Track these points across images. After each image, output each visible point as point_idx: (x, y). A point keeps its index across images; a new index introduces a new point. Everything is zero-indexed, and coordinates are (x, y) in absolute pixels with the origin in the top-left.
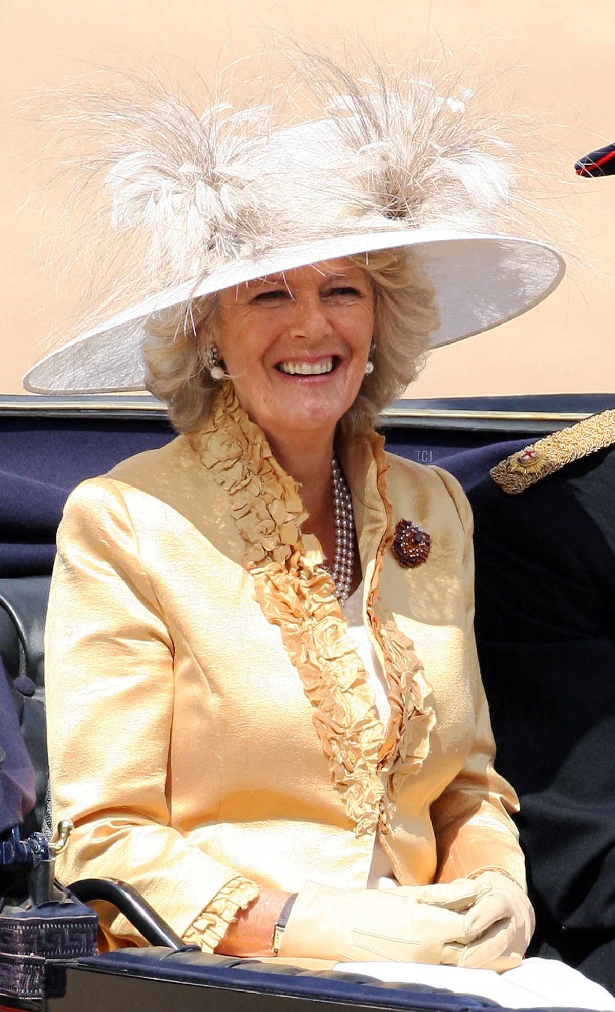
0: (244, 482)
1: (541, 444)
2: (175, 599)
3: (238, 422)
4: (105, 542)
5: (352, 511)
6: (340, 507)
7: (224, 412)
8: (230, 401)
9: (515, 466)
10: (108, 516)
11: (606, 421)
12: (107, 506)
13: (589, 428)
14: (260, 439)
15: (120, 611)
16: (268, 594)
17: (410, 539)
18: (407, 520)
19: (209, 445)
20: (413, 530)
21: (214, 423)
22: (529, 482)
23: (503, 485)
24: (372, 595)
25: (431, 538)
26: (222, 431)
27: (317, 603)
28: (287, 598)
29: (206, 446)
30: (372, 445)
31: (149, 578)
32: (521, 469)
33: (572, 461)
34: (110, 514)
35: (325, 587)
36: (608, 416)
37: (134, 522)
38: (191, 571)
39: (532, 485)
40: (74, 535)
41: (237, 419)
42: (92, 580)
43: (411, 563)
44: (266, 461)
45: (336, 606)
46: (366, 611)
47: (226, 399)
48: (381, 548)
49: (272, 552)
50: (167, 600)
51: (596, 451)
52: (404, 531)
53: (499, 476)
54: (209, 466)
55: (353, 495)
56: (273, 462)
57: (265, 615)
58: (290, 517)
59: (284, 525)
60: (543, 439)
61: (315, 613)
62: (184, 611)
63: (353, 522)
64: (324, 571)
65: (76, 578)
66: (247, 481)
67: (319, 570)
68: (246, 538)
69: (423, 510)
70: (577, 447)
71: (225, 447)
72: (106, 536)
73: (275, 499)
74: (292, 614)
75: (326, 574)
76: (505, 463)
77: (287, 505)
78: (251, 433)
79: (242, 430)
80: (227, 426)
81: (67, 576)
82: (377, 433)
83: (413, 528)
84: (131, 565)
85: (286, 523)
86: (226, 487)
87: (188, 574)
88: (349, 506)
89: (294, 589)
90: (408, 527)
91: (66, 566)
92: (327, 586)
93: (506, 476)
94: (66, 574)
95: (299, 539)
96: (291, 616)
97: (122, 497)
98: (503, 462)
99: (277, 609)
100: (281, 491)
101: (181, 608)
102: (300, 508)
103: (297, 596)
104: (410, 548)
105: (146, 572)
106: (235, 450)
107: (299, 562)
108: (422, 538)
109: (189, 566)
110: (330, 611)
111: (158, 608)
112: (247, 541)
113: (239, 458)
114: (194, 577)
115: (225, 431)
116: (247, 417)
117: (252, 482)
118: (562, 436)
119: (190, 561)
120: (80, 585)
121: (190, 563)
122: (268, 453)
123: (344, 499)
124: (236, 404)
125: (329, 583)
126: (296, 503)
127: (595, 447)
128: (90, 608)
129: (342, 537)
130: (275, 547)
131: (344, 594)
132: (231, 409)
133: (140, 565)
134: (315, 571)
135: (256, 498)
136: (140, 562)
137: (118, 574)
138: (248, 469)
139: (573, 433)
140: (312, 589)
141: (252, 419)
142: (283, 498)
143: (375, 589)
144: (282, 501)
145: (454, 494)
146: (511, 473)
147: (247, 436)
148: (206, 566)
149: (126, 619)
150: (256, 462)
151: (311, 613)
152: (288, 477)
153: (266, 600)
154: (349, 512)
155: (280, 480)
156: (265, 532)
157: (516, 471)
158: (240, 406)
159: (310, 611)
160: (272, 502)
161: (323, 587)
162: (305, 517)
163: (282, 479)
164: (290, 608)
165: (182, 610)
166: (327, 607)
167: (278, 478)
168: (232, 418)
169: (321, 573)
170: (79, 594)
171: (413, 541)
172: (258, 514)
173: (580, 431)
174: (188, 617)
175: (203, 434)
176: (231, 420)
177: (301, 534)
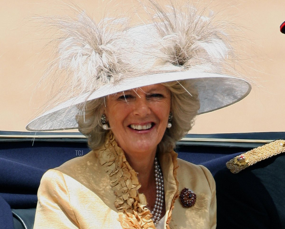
0: (116, 171)
1: (248, 153)
2: (84, 220)
3: (114, 147)
4: (55, 196)
5: (163, 183)
6: (158, 181)
7: (109, 142)
8: (111, 137)
9: (236, 162)
10: (57, 185)
11: (276, 144)
12: (57, 181)
13: (269, 147)
14: (122, 154)
15: (61, 224)
16: (124, 218)
17: (187, 196)
18: (187, 188)
19: (102, 155)
20: (189, 192)
21: (105, 147)
22: (241, 169)
23: (231, 169)
24: (168, 219)
25: (196, 196)
26: (108, 150)
27: (145, 222)
28: (132, 220)
29: (102, 156)
30: (172, 157)
31: (73, 211)
32: (239, 163)
33: (260, 161)
34: (59, 184)
35: (148, 216)
36: (277, 143)
37: (68, 188)
38: (91, 208)
39: (242, 170)
40: (44, 192)
41: (113, 145)
42: (50, 211)
43: (188, 206)
44: (124, 163)
45: (152, 224)
46: (166, 226)
47: (110, 136)
48: (173, 200)
49: (126, 200)
50: (80, 220)
51: (270, 157)
52: (185, 193)
53: (229, 166)
54: (102, 164)
55: (164, 177)
56: (127, 163)
57: (122, 227)
58: (133, 186)
59: (131, 190)
60: (249, 151)
61: (144, 226)
62: (87, 225)
63: (164, 188)
64: (148, 209)
65: (44, 210)
66: (117, 171)
67: (145, 208)
68: (117, 195)
69: (194, 184)
70: (263, 155)
71: (109, 157)
72: (56, 194)
73: (128, 179)
74: (134, 226)
75: (148, 210)
76: (232, 160)
77: (133, 181)
78: (118, 151)
79: (115, 150)
80: (110, 148)
81: (41, 209)
82: (175, 152)
83: (189, 191)
84: (66, 206)
85: (132, 189)
86: (109, 173)
87: (90, 210)
88: (162, 181)
89: (135, 216)
90: (187, 191)
91: (40, 204)
92: (149, 215)
93: (232, 166)
94: (40, 208)
95: (137, 196)
96: (134, 228)
97: (63, 177)
98: (231, 160)
99: (127, 225)
100: (130, 176)
101: (86, 224)
102: (138, 183)
103: (136, 219)
104: (187, 200)
105: (72, 209)
106: (113, 158)
107: (137, 205)
108: (192, 196)
109: (90, 206)
110: (150, 226)
111: (77, 223)
112: (117, 196)
113: (114, 161)
114: (92, 211)
115: (109, 150)
116: (117, 144)
117: (119, 171)
118: (257, 150)
119: (91, 204)
120: (46, 213)
121: (91, 205)
122: (125, 160)
123: (160, 178)
124: (113, 139)
125: (149, 214)
126: (136, 181)
127: (270, 155)
128: (49, 223)
129: (159, 194)
130: (128, 198)
131: (158, 218)
132: (112, 141)
133: (69, 206)
134: (143, 209)
135: (121, 178)
136: (70, 204)
137: (61, 209)
138: (117, 166)
139: (262, 149)
140: (143, 216)
141: (119, 145)
142: (131, 179)
143: (170, 217)
144: (131, 180)
145: (208, 177)
146: (235, 165)
147: (117, 152)
148: (98, 206)
149: (64, 228)
150: (120, 163)
151: (142, 226)
152: (132, 170)
153: (123, 221)
154: (162, 184)
155: (130, 171)
156: (124, 192)
157: (236, 164)
158: (115, 140)
159: (141, 225)
160: (127, 180)
161: (147, 216)
162: (140, 186)
163: (131, 170)
164: (133, 224)
165: (86, 225)
166: (148, 224)
167: (129, 170)
168: (112, 144)
169: (146, 210)
170: (45, 216)
171: (188, 197)
172: (121, 185)
173: (265, 148)
174: (89, 228)
175: (100, 151)
176: (111, 145)
177: (138, 193)
